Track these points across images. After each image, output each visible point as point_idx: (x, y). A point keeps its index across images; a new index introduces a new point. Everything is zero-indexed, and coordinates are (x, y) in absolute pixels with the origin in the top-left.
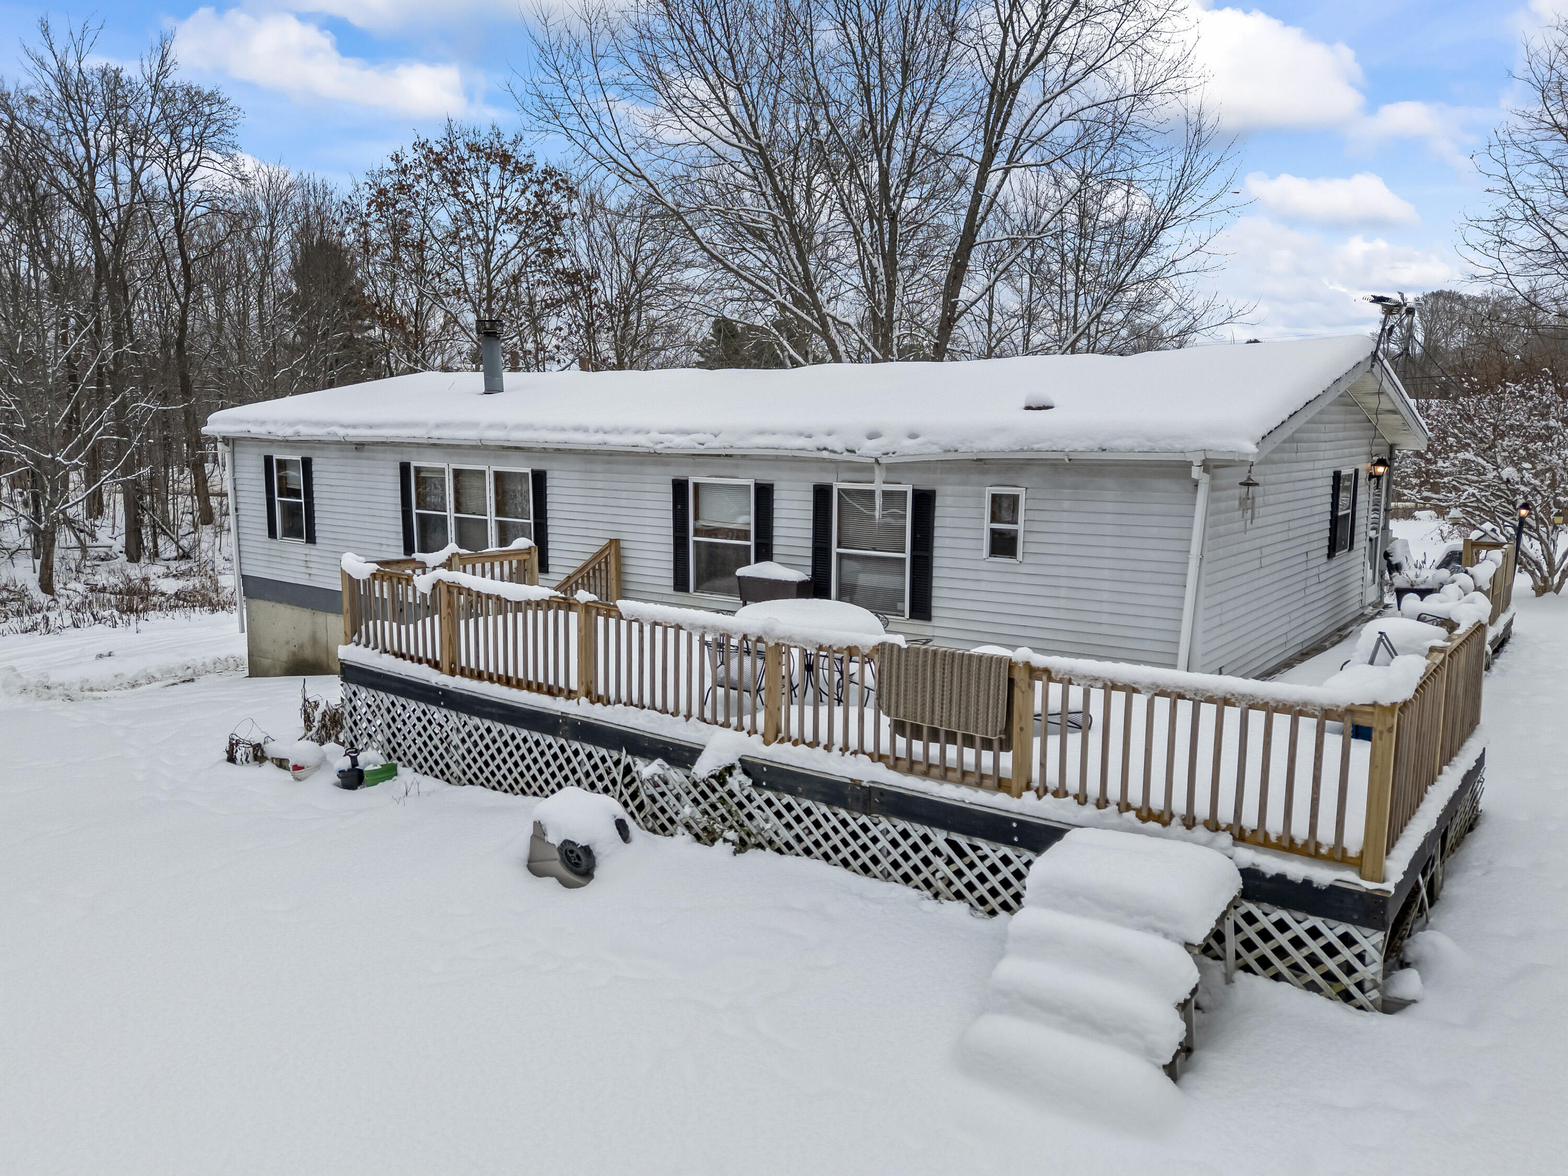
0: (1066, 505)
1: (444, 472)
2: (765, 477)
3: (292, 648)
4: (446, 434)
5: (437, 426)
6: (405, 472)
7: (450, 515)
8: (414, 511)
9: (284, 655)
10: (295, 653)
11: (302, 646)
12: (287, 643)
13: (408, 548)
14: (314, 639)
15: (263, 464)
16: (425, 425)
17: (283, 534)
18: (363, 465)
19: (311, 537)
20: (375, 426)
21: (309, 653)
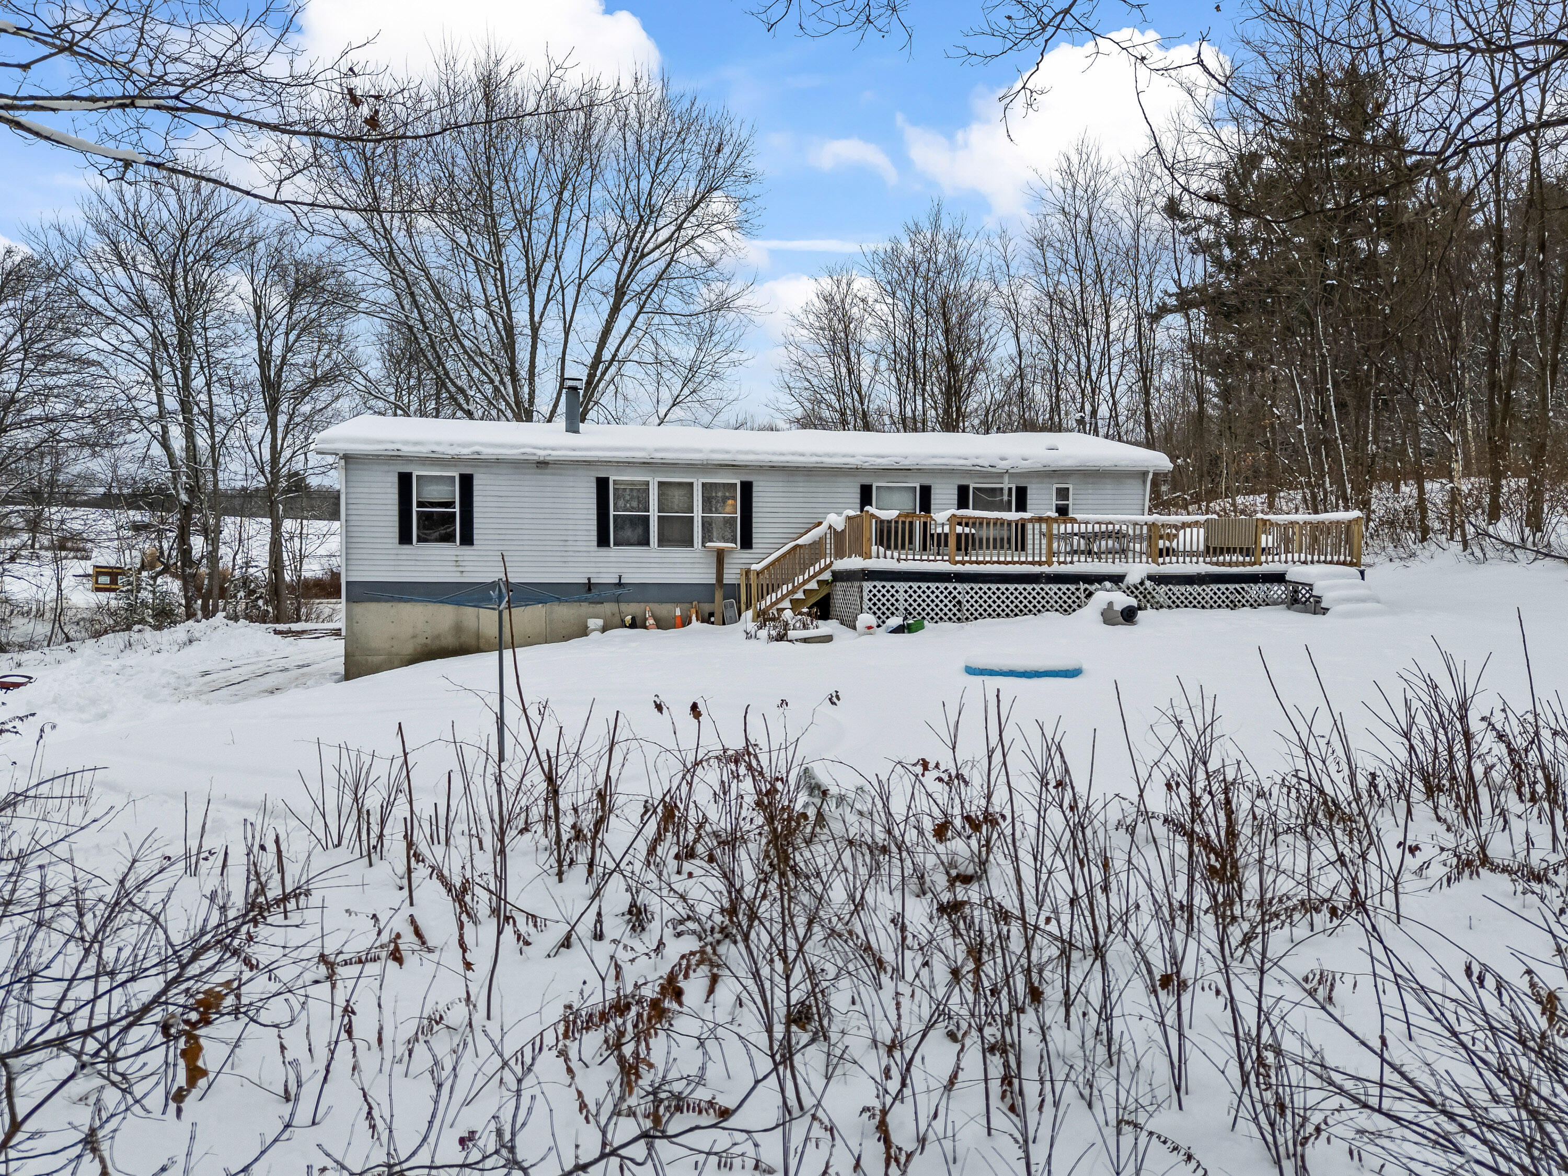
1: (647, 483)
2: (926, 482)
3: (421, 640)
4: (670, 456)
5: (656, 450)
6: (602, 485)
7: (654, 514)
8: (612, 513)
9: (409, 648)
10: (426, 645)
11: (438, 637)
12: (414, 637)
13: (603, 541)
14: (458, 628)
15: (396, 480)
16: (643, 449)
17: (420, 540)
18: (547, 480)
19: (468, 539)
20: (580, 449)
21: (449, 641)
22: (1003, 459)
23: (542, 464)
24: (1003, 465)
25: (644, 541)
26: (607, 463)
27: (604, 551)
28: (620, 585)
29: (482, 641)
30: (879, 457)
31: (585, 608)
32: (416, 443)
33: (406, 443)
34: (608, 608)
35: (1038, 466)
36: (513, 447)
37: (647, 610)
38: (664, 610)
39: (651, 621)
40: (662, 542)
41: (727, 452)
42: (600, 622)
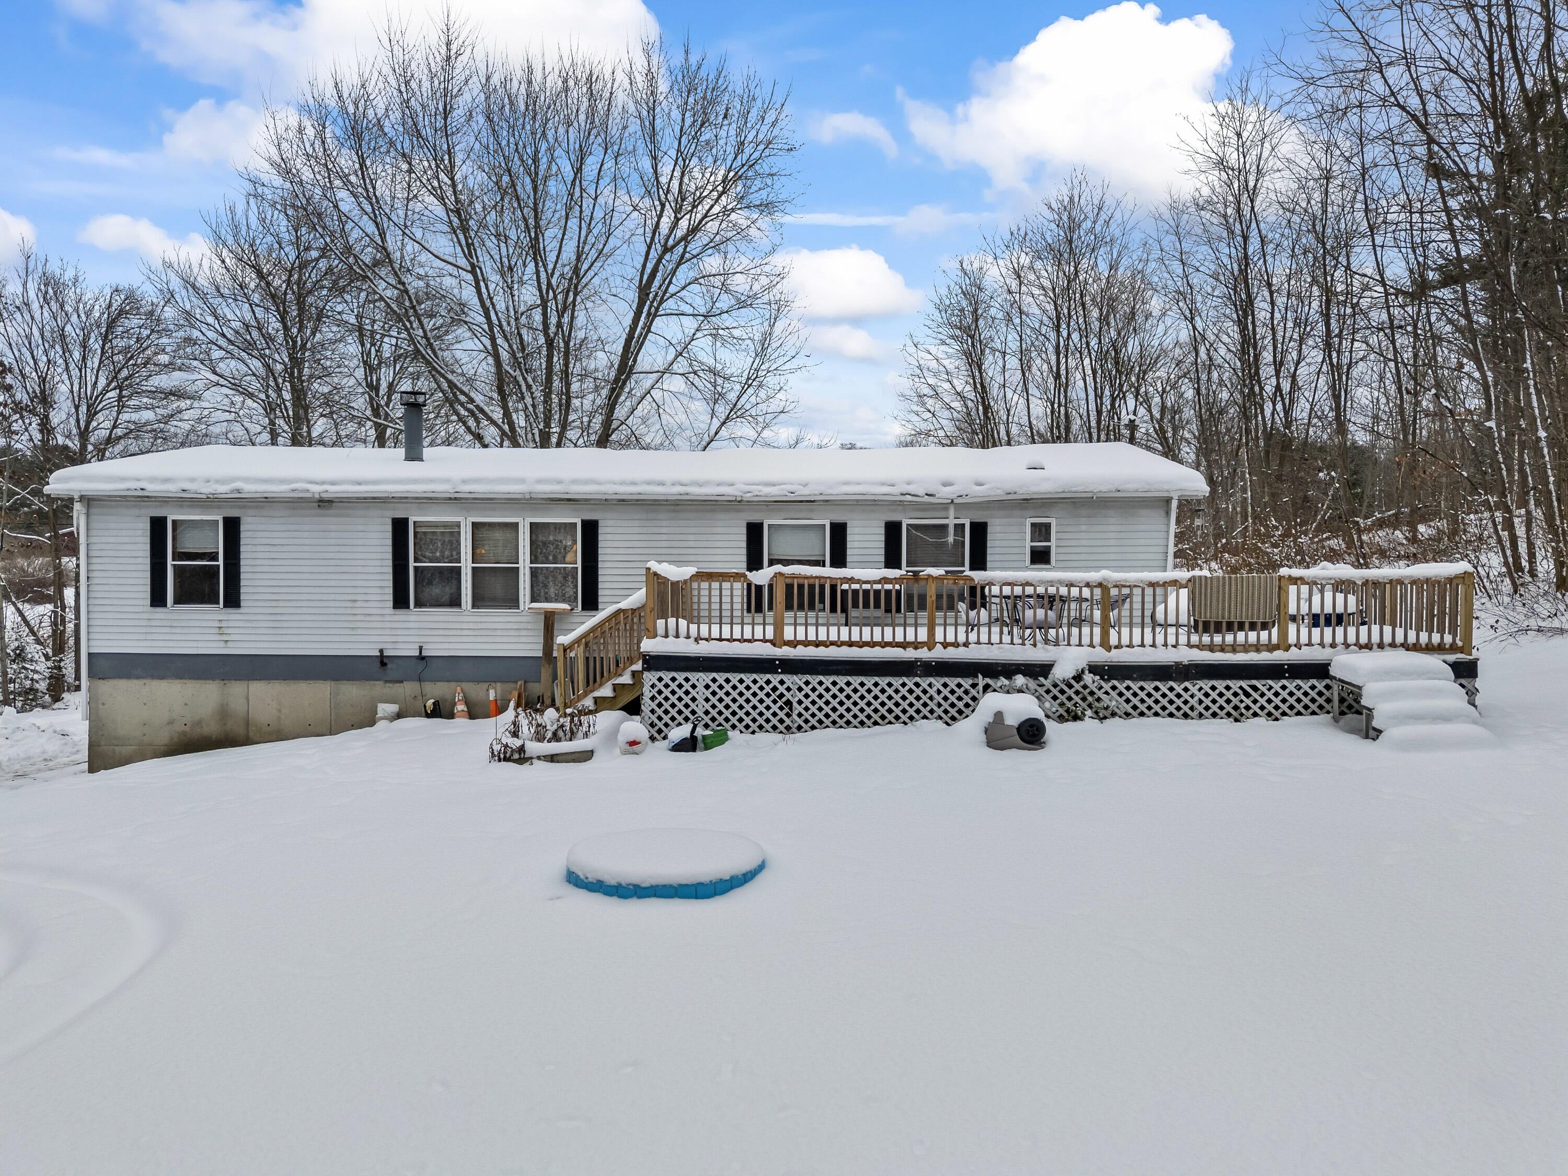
0: (1083, 528)
1: (458, 525)
2: (839, 518)
3: (179, 727)
4: (481, 489)
5: (464, 482)
6: (400, 527)
7: (466, 565)
8: (412, 564)
9: (164, 737)
10: (184, 733)
11: (199, 723)
12: (171, 722)
13: (400, 601)
14: (223, 713)
15: (148, 526)
16: (448, 481)
17: (177, 601)
18: (330, 522)
19: (233, 601)
20: (367, 483)
21: (212, 729)
22: (945, 484)
23: (324, 503)
24: (946, 493)
25: (455, 602)
26: (403, 500)
27: (401, 614)
28: (421, 658)
29: (252, 729)
30: (767, 484)
31: (379, 688)
32: (166, 480)
33: (153, 480)
34: (409, 688)
35: (998, 494)
36: (282, 481)
37: (455, 692)
38: (476, 691)
39: (461, 707)
40: (478, 601)
41: (560, 482)
42: (393, 708)
